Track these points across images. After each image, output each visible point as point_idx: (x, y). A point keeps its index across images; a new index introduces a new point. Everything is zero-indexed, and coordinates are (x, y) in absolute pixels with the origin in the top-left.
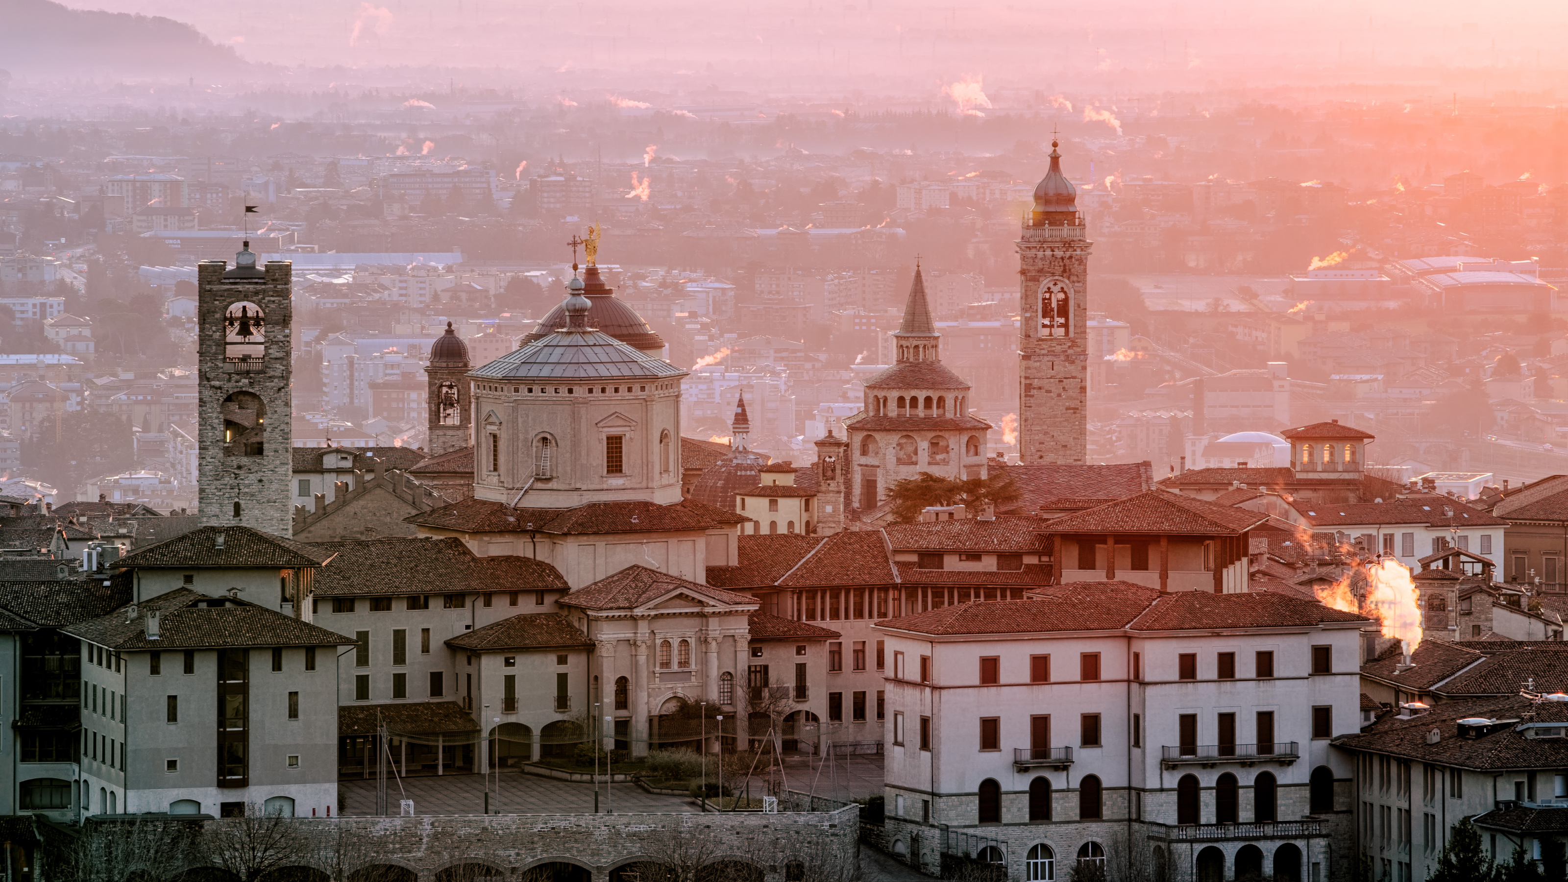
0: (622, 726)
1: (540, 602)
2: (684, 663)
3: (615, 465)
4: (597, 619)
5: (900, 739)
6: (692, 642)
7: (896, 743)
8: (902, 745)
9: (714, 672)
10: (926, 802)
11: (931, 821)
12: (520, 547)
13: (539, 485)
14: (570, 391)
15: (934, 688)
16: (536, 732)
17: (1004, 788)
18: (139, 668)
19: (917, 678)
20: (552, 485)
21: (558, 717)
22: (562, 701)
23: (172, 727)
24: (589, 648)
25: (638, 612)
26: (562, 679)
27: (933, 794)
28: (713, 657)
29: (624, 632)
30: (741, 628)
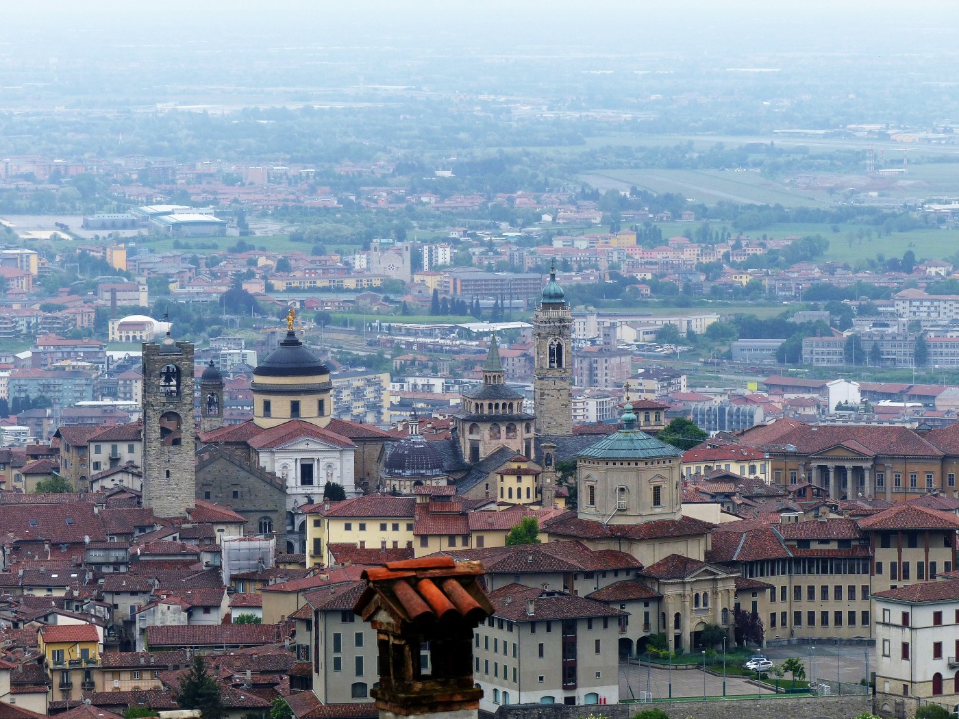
0: (678, 638)
1: (628, 574)
2: (705, 604)
3: (657, 501)
4: (665, 584)
5: (887, 653)
6: (709, 594)
7: (884, 655)
8: (889, 656)
9: (720, 609)
10: (905, 687)
11: (910, 695)
12: (614, 546)
13: (619, 513)
14: (636, 464)
15: (912, 629)
16: (635, 642)
17: (944, 677)
18: (526, 631)
19: (900, 623)
20: (628, 513)
21: (644, 634)
22: (647, 625)
23: (541, 660)
24: (659, 599)
25: (687, 579)
26: (647, 614)
27: (912, 682)
28: (720, 601)
29: (679, 590)
30: (732, 585)
